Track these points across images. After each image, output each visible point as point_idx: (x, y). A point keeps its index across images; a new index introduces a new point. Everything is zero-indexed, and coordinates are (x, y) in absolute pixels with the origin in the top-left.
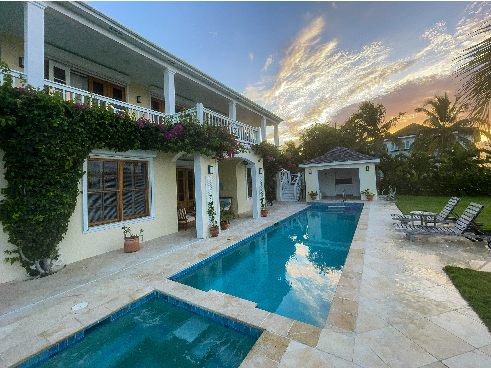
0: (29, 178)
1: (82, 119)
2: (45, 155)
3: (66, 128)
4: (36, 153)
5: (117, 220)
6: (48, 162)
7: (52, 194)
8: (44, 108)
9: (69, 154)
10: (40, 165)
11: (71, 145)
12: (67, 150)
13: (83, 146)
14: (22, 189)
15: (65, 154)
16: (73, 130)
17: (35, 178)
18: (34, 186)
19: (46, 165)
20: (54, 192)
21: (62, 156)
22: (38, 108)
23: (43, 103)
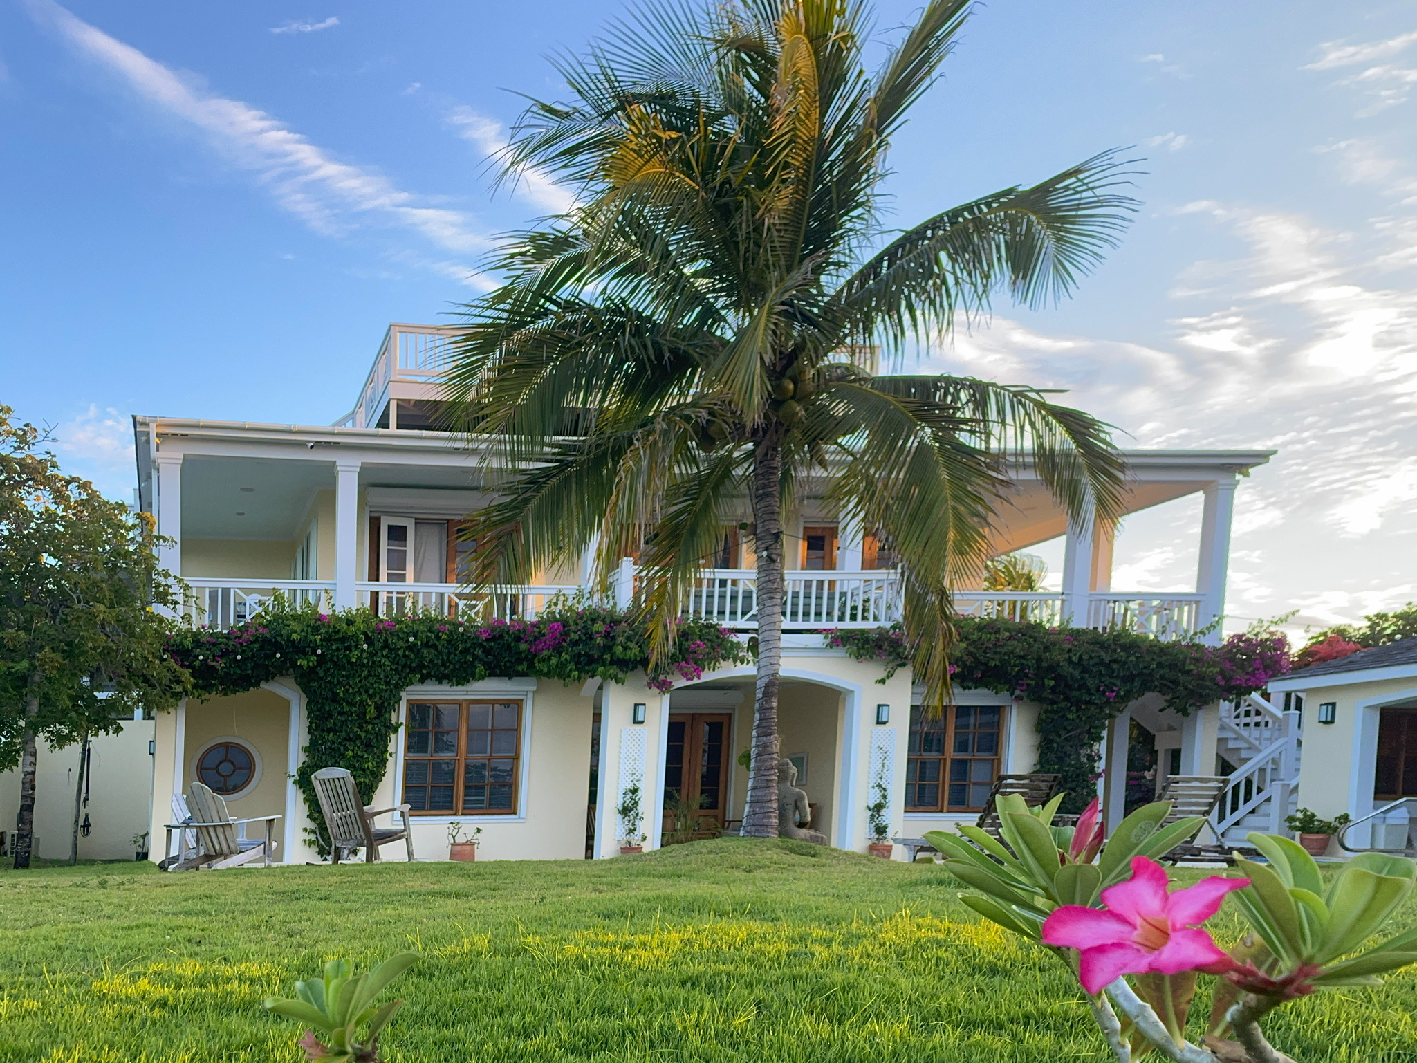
0: (329, 731)
1: (386, 645)
2: (344, 699)
3: (365, 661)
4: (335, 699)
5: (450, 812)
6: (347, 709)
7: (351, 753)
8: (343, 639)
9: (371, 697)
10: (339, 713)
11: (372, 684)
12: (367, 691)
13: (388, 683)
14: (321, 745)
15: (365, 697)
16: (374, 662)
17: (335, 732)
18: (333, 742)
19: (345, 713)
20: (353, 750)
21: (362, 701)
22: (337, 640)
23: (341, 634)
